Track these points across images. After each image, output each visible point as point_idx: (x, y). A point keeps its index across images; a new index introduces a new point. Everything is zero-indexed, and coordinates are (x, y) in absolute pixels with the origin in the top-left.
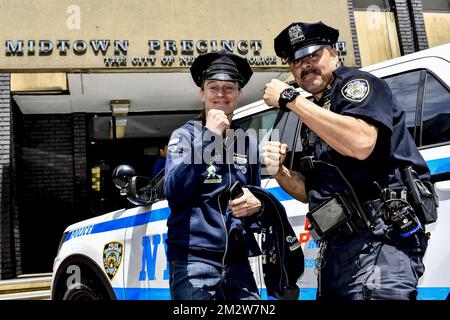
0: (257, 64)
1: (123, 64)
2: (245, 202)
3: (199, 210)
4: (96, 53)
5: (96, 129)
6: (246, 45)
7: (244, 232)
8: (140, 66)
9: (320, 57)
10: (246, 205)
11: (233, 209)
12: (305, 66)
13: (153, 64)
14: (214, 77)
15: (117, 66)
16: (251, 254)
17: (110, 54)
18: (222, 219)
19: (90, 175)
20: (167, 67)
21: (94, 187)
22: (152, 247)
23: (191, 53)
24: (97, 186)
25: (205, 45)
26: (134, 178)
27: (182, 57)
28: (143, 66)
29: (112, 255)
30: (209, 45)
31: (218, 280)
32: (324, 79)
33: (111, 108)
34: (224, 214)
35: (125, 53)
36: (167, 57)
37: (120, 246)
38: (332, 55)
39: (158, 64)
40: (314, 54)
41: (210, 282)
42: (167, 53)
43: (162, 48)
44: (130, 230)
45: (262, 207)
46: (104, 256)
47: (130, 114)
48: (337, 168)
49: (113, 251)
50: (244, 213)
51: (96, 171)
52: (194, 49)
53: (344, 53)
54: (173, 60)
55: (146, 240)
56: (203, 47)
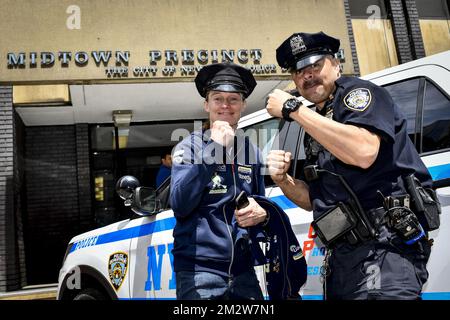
0: (257, 73)
1: (125, 74)
2: (251, 212)
3: (205, 220)
4: (98, 64)
5: (99, 139)
6: (246, 55)
7: (250, 242)
8: (142, 77)
9: (321, 66)
10: (251, 215)
11: (239, 219)
12: (307, 76)
13: (154, 74)
14: (218, 88)
15: (119, 77)
16: (256, 262)
17: (112, 65)
18: (228, 229)
19: (93, 185)
20: (168, 77)
21: (97, 196)
22: (157, 257)
23: (192, 63)
24: (100, 196)
25: (206, 55)
26: (138, 189)
27: (183, 67)
28: (144, 76)
29: (118, 265)
30: (209, 54)
31: (225, 289)
32: (325, 88)
33: (114, 119)
34: (230, 224)
35: (126, 64)
36: (168, 67)
37: (125, 256)
38: (333, 64)
39: (159, 75)
40: (316, 64)
41: (217, 292)
42: (168, 63)
43: (164, 59)
44: (135, 240)
45: (267, 216)
46: (110, 267)
47: (132, 124)
48: (340, 177)
49: (118, 261)
50: (249, 223)
51: (100, 181)
52: (195, 59)
53: (343, 61)
54: (174, 70)
55: (151, 250)
56: (203, 57)
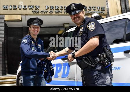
1: (38, 13)
4: (30, 9)
13: (47, 13)
15: (36, 13)
17: (34, 10)
20: (51, 14)
23: (58, 10)
27: (55, 11)
28: (44, 13)
30: (64, 7)
35: (38, 9)
36: (51, 11)
43: (50, 8)
52: (59, 8)
53: (104, 10)
54: (53, 12)
56: (62, 8)
